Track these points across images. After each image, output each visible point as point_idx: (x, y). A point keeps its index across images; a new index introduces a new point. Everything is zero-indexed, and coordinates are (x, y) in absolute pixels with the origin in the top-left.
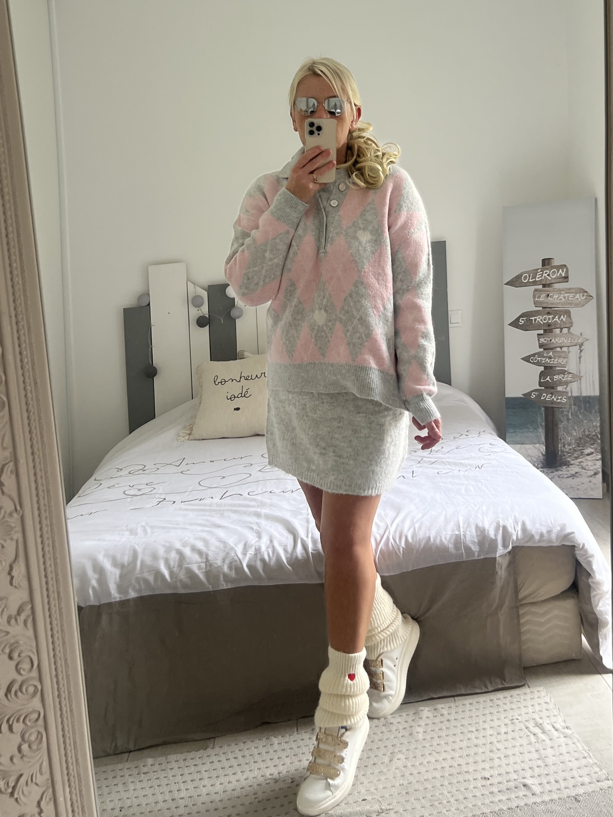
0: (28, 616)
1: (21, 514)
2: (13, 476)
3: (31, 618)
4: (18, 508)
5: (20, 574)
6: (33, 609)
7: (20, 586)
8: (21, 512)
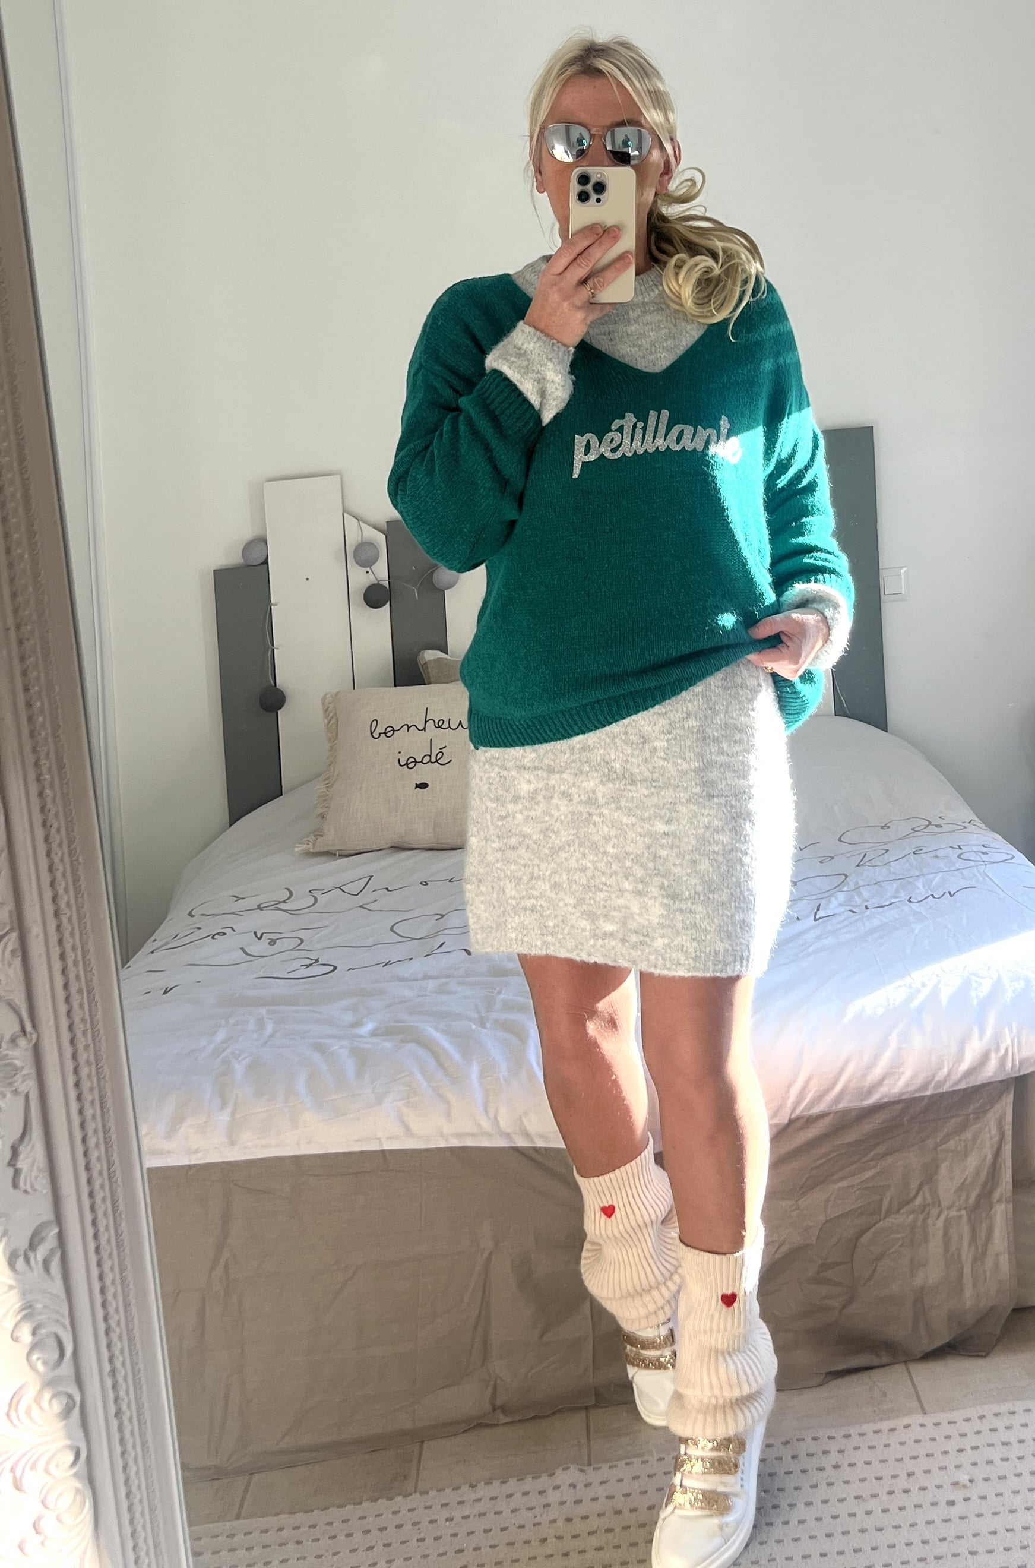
0: (52, 1252)
1: (34, 1041)
2: (17, 962)
3: (58, 1254)
4: (29, 1028)
5: (33, 1165)
6: (61, 1237)
7: (35, 1190)
8: (34, 1036)
